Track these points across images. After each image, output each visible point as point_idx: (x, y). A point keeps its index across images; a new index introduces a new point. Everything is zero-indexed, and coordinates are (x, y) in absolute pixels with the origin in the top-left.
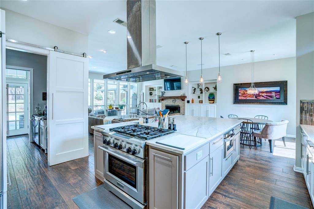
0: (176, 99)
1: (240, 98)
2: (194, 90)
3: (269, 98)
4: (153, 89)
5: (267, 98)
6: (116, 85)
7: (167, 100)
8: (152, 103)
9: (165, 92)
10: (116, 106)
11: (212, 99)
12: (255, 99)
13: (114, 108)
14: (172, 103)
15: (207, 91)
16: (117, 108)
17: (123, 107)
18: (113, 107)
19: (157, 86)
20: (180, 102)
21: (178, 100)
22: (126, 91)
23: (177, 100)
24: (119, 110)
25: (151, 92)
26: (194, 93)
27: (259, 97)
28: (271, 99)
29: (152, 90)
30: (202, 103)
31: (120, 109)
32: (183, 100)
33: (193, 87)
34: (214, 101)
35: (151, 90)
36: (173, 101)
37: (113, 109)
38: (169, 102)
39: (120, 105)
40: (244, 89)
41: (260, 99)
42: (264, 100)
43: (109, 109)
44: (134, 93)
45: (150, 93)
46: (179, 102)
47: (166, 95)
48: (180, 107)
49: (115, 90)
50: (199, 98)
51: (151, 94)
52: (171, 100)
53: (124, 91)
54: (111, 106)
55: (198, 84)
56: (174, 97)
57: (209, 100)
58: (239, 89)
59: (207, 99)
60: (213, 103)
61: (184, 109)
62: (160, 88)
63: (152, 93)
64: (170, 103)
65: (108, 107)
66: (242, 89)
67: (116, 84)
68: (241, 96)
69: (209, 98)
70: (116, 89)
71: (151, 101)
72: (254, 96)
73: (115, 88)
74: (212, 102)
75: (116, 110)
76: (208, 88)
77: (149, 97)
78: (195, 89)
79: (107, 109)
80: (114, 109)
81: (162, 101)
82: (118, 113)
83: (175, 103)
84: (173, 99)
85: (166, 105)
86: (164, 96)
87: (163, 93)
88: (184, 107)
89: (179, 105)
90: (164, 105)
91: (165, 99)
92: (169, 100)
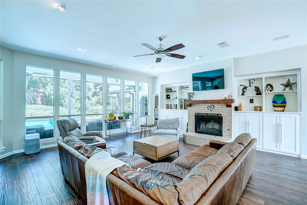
0: (214, 104)
2: (243, 89)
4: (171, 89)
6: (120, 86)
7: (197, 106)
9: (194, 94)
10: (120, 115)
11: (282, 103)
13: (117, 117)
14: (207, 111)
15: (271, 91)
16: (120, 118)
17: (130, 117)
18: (115, 115)
19: (178, 85)
20: (222, 109)
21: (218, 106)
22: (132, 94)
23: (215, 106)
24: (124, 121)
25: (169, 93)
26: (243, 94)
29: (170, 91)
30: (260, 110)
31: (126, 119)
32: (229, 106)
33: (241, 85)
34: (285, 107)
35: (168, 92)
36: (209, 108)
37: (115, 119)
38: (201, 108)
39: (125, 113)
43: (108, 119)
44: (143, 96)
46: (219, 109)
47: (195, 98)
48: (222, 117)
49: (118, 93)
50: (253, 102)
51: (168, 97)
52: (206, 105)
53: (130, 93)
54: (111, 115)
55: (250, 81)
56: (210, 102)
57: (274, 106)
59: (271, 104)
60: (283, 111)
61: (230, 121)
63: (169, 95)
64: (204, 110)
65: (108, 115)
67: (120, 84)
69: (274, 102)
70: (120, 91)
71: (168, 107)
73: (118, 90)
74: (282, 109)
75: (120, 120)
76: (271, 86)
77: (165, 102)
78: (245, 88)
79: (106, 120)
80: (117, 119)
81: (189, 108)
82: (122, 124)
83: (213, 111)
84: (209, 105)
85: (195, 113)
86: (192, 99)
87: (191, 94)
88: (229, 118)
89: (221, 114)
90: (192, 114)
91: (195, 105)
92: (201, 106)
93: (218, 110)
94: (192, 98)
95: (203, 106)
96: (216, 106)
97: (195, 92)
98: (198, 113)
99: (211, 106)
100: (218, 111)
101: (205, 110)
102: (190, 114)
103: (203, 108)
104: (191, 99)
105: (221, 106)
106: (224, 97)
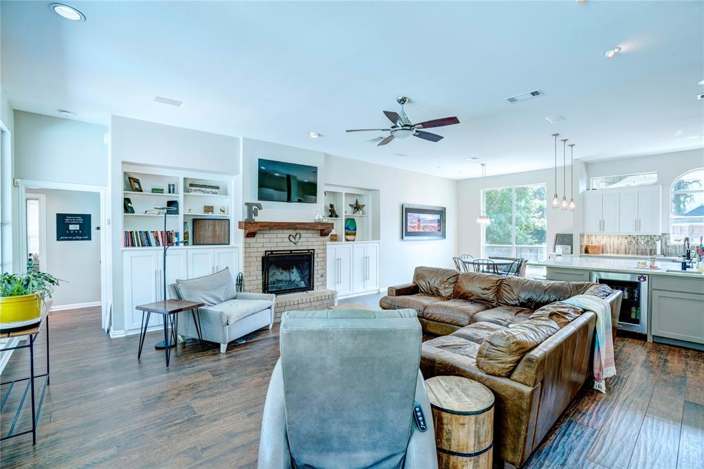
0: (301, 232)
3: (433, 229)
4: (138, 181)
7: (266, 236)
8: (138, 251)
9: (260, 208)
11: (353, 230)
12: (423, 231)
14: (288, 244)
20: (313, 239)
21: (307, 235)
23: (303, 235)
28: (435, 231)
32: (325, 234)
34: (355, 234)
35: (136, 189)
36: (292, 239)
38: (276, 240)
41: (427, 231)
45: (127, 200)
46: (309, 239)
47: (261, 217)
48: (313, 255)
52: (287, 233)
57: (346, 234)
58: (408, 214)
59: (344, 231)
60: (355, 240)
61: (324, 260)
62: (191, 185)
63: (129, 201)
64: (280, 243)
69: (346, 228)
74: (354, 237)
81: (247, 240)
83: (299, 244)
84: (293, 232)
85: (266, 252)
86: (257, 219)
87: (254, 207)
88: (323, 255)
89: (314, 250)
90: (257, 254)
91: (263, 232)
92: (275, 236)
93: (307, 241)
94: (256, 215)
95: (279, 235)
96: (305, 234)
97: (263, 203)
98: (272, 251)
99: (294, 235)
100: (307, 244)
101: (284, 244)
102: (251, 255)
103: (281, 240)
104: (254, 217)
105: (311, 235)
106: (317, 218)
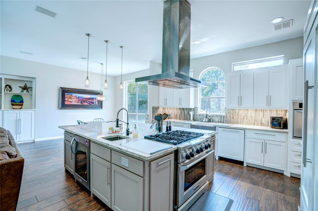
1: (66, 103)
3: (91, 103)
5: (89, 104)
12: (81, 104)
15: (10, 91)
27: (84, 103)
28: (93, 104)
34: (22, 105)
40: (71, 94)
41: (85, 104)
42: (87, 105)
57: (13, 105)
58: (66, 94)
66: (69, 94)
68: (67, 101)
69: (13, 101)
72: (80, 102)
76: (10, 87)
